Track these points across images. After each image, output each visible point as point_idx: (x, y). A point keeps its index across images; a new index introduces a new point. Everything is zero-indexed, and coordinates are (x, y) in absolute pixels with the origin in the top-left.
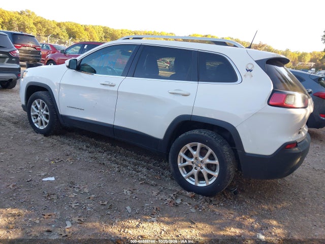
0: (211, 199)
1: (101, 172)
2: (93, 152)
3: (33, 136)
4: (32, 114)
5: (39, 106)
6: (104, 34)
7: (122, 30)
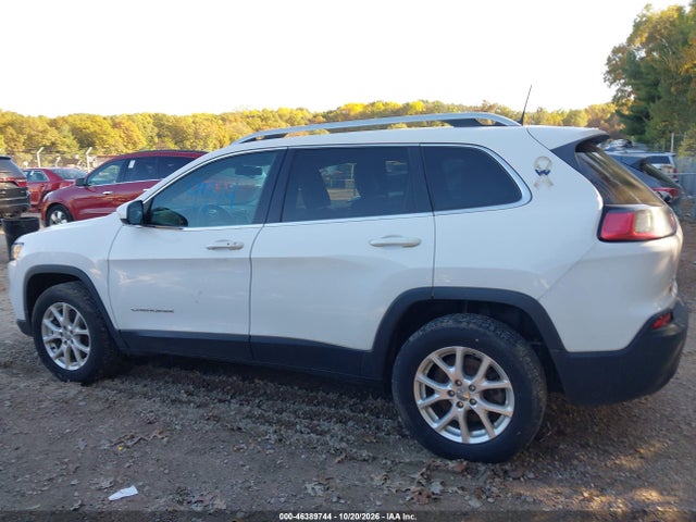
0: (507, 467)
1: (239, 449)
2: (206, 405)
3: (56, 389)
4: (45, 338)
5: (61, 319)
6: (156, 130)
7: (194, 116)
